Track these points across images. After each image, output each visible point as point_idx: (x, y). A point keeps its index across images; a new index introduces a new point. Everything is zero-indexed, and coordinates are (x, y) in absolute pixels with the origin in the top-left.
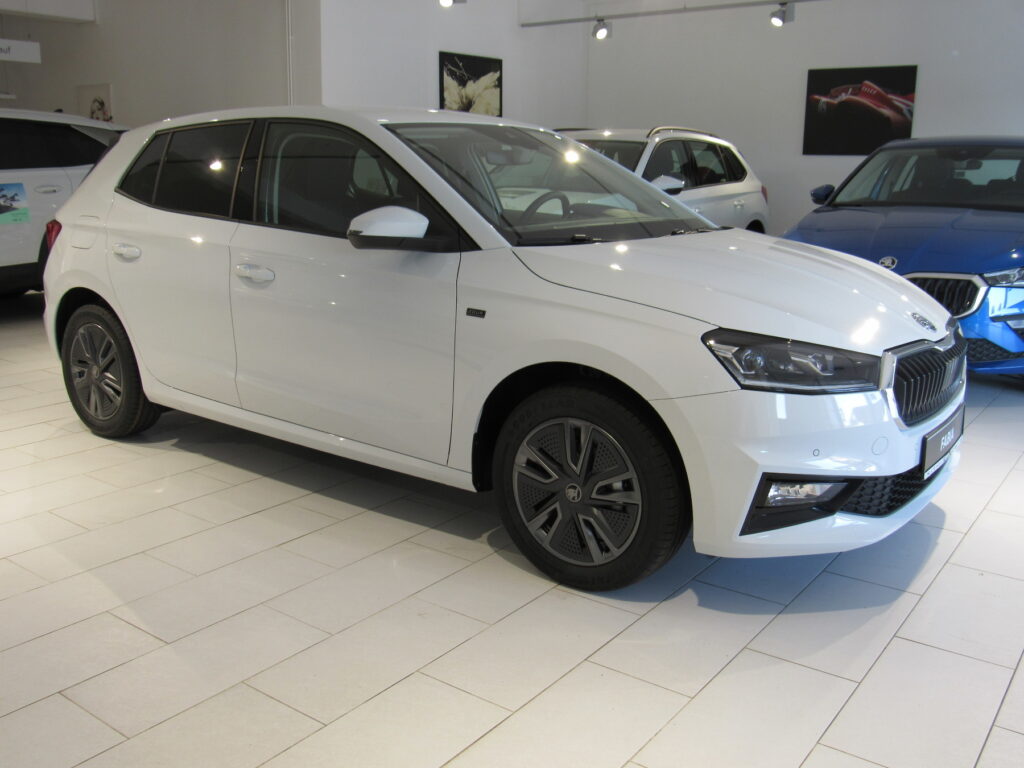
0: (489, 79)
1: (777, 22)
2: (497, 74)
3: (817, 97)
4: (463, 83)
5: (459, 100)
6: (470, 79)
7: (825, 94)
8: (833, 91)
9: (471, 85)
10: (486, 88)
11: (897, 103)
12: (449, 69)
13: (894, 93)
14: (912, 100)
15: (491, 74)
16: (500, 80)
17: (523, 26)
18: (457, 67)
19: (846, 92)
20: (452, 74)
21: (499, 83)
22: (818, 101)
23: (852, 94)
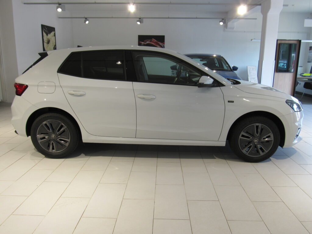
0: (52, 33)
1: (139, 23)
2: (54, 32)
3: (141, 42)
4: (47, 35)
5: (47, 40)
6: (49, 33)
7: (143, 42)
8: (145, 41)
9: (49, 35)
10: (52, 36)
11: (160, 44)
12: (44, 30)
13: (160, 42)
14: (164, 44)
15: (53, 32)
16: (55, 34)
17: (59, 18)
18: (46, 29)
19: (148, 41)
20: (45, 32)
21: (55, 35)
22: (141, 43)
23: (150, 42)
